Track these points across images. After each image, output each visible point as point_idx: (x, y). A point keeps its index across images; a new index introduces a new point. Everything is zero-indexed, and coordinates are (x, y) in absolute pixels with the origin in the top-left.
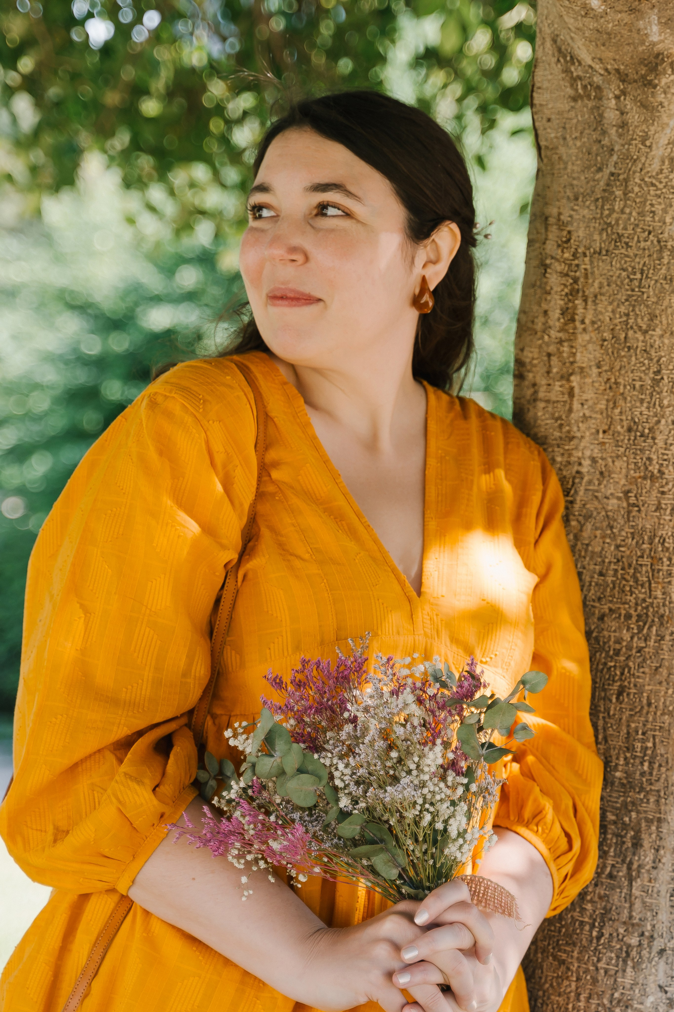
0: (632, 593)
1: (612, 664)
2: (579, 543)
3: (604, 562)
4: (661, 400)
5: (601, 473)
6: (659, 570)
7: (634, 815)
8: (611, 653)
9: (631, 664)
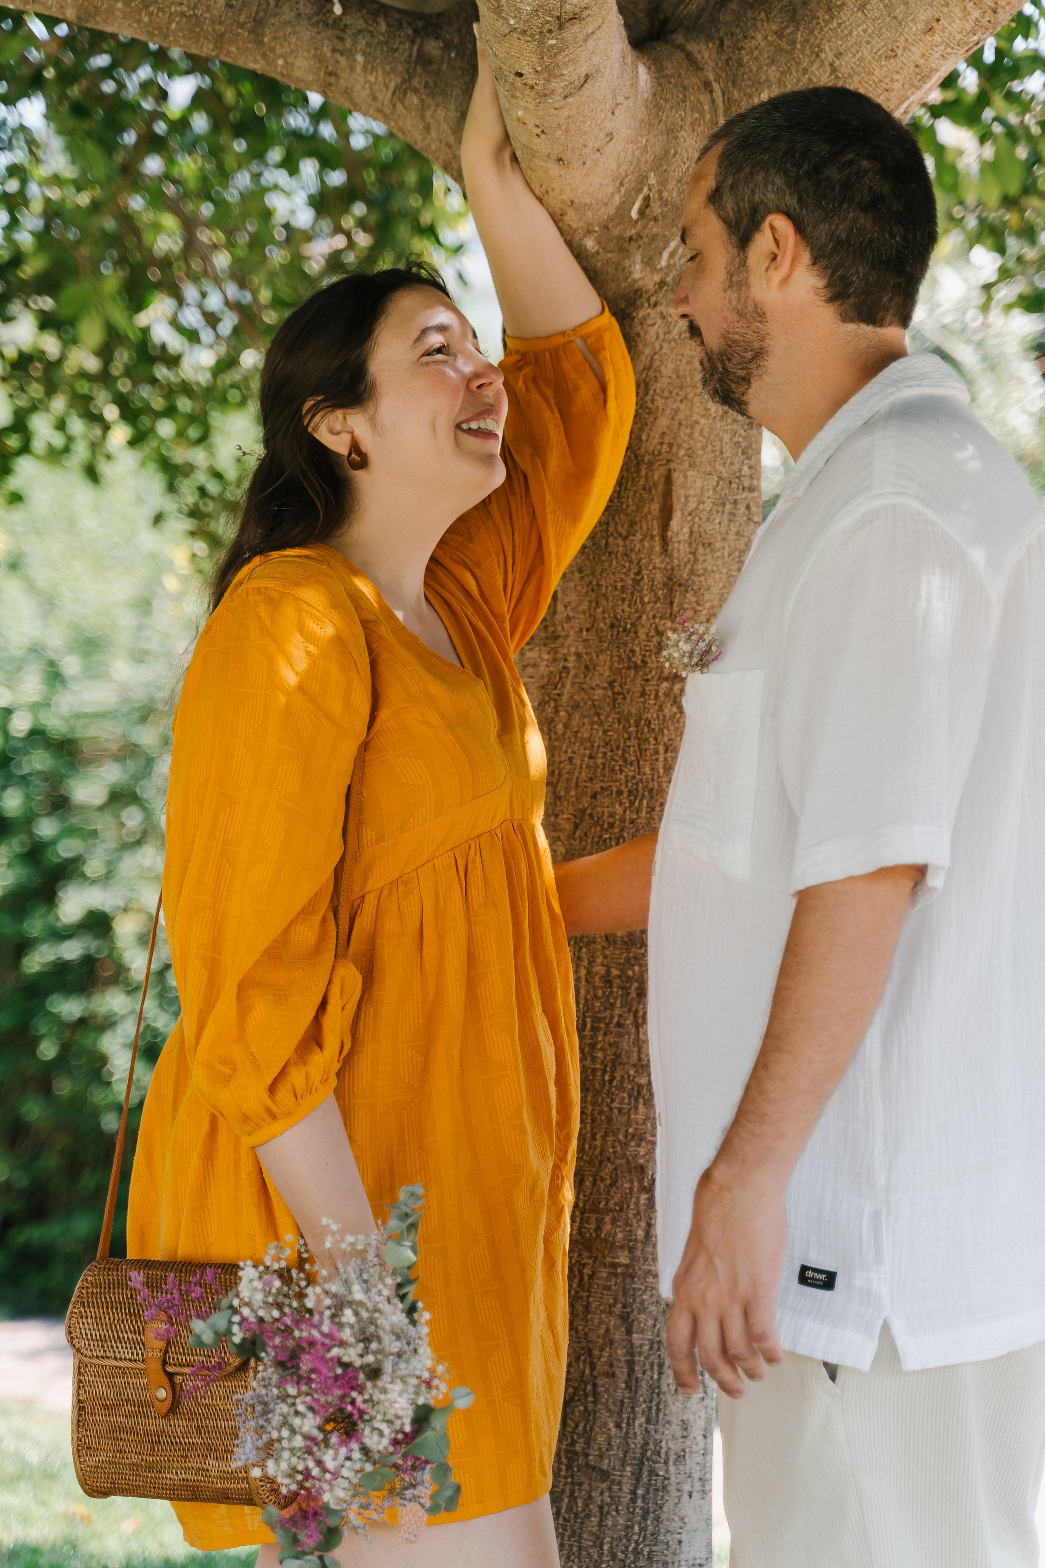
0: (621, 771)
1: (607, 836)
2: (568, 731)
3: (593, 746)
4: (642, 598)
5: (587, 667)
6: (646, 750)
7: (637, 968)
8: (606, 826)
9: (625, 835)
